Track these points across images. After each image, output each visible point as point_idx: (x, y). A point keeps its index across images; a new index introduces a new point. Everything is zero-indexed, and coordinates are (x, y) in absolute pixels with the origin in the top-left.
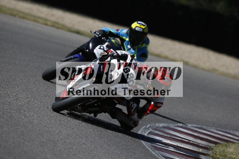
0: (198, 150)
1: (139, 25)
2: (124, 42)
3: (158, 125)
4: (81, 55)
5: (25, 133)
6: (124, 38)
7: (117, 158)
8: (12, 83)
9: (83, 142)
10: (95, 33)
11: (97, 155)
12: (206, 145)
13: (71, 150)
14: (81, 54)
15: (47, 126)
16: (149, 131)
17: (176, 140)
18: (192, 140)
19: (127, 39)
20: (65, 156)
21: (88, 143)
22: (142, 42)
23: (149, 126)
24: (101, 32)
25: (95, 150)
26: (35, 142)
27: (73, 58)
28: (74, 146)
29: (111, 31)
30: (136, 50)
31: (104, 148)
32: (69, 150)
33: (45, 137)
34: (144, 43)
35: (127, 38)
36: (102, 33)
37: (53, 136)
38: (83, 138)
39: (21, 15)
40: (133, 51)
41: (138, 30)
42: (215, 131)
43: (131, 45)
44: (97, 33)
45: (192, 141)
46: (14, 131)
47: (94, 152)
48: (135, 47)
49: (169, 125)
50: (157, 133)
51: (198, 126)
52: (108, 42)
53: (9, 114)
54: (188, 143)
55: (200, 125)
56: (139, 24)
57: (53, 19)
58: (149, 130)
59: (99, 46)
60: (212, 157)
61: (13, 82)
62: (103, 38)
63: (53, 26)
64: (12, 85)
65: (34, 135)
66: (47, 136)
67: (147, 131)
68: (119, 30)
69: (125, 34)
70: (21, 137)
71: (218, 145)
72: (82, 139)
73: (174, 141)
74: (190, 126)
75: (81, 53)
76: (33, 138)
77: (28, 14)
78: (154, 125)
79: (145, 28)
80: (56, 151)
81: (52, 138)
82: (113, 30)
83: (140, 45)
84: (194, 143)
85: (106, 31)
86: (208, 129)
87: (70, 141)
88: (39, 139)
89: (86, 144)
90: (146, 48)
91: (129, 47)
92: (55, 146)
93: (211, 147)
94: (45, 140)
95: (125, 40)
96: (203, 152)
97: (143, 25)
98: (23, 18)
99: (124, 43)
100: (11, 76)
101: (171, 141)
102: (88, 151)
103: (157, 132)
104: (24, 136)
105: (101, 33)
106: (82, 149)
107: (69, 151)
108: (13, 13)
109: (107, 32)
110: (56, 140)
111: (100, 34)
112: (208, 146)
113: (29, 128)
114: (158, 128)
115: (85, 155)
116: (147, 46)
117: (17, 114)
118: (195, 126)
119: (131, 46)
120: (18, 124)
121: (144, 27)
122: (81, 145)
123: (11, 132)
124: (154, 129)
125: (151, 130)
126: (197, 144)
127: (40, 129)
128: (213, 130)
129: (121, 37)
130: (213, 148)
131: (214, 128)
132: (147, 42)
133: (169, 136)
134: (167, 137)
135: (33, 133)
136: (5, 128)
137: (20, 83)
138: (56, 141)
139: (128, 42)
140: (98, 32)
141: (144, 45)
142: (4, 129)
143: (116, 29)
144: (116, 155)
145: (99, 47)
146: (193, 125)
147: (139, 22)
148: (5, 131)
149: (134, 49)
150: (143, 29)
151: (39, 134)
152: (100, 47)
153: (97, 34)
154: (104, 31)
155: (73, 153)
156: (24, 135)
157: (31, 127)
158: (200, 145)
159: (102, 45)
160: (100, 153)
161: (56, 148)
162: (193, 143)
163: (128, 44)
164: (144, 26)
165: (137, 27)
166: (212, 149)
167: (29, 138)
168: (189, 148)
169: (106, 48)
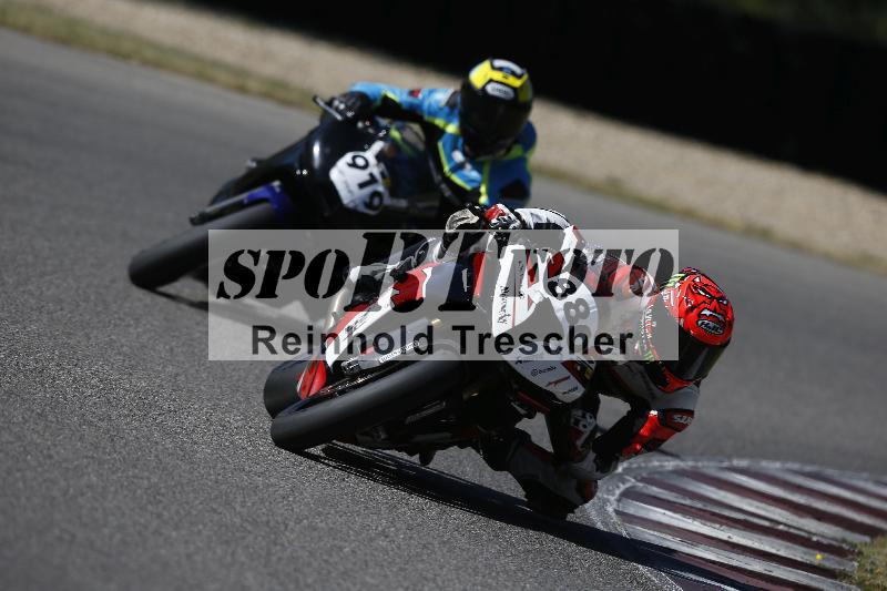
0: (806, 557)
1: (498, 76)
2: (439, 138)
3: (656, 464)
4: (278, 190)
5: (163, 495)
6: (439, 122)
7: (506, 587)
8: (114, 307)
9: (380, 529)
10: (330, 103)
11: (430, 576)
12: (836, 540)
13: (335, 558)
14: (280, 187)
15: (247, 468)
16: (623, 487)
17: (724, 521)
18: (784, 520)
19: (452, 128)
20: (310, 581)
21: (397, 530)
22: (509, 141)
23: (624, 469)
24: (352, 101)
25: (425, 557)
26: (201, 527)
27: (246, 201)
28: (346, 541)
29: (391, 95)
30: (487, 169)
31: (457, 550)
32: (325, 557)
33: (238, 509)
34: (516, 142)
35: (448, 121)
36: (359, 103)
37: (267, 504)
38: (378, 513)
39: (150, 54)
40: (474, 175)
41: (496, 93)
42: (871, 487)
43: (467, 148)
44: (336, 103)
45: (785, 525)
46: (122, 486)
47: (420, 566)
48: (482, 159)
49: (700, 464)
50: (653, 494)
51: (808, 468)
52: (381, 139)
53: (103, 424)
54: (771, 531)
55: (812, 462)
56: (501, 69)
57: (270, 69)
58: (623, 483)
59: (348, 157)
60: (860, 584)
61: (119, 302)
62: (360, 125)
63: (267, 96)
64: (116, 316)
65: (197, 502)
66: (243, 504)
67: (618, 487)
68: (419, 91)
69: (441, 109)
70: (150, 507)
71: (879, 539)
72: (375, 517)
73: (718, 526)
74: (777, 469)
75: (276, 184)
76: (194, 512)
77: (177, 52)
78: (643, 465)
79: (522, 87)
80: (280, 559)
81: (264, 510)
82: (398, 91)
83: (502, 152)
84: (792, 531)
85: (372, 97)
86: (845, 480)
87: (331, 525)
88: (216, 517)
89: (392, 534)
90: (522, 160)
91: (458, 156)
92: (275, 544)
93: (856, 546)
94: (237, 521)
95: (442, 132)
96: (828, 565)
97: (513, 73)
98: (157, 65)
99: (440, 144)
100: (113, 281)
101: (709, 524)
102: (398, 560)
103: (655, 490)
104: (160, 506)
105: (354, 103)
106: (376, 553)
107: (326, 561)
108: (121, 47)
109: (375, 99)
110: (279, 519)
111: (348, 108)
112: (844, 541)
113: (180, 476)
114: (657, 476)
115: (386, 576)
116: (527, 156)
117: (136, 424)
118: (796, 466)
119: (465, 154)
120: (138, 459)
121: (517, 83)
122: (371, 540)
123: (112, 489)
124: (643, 480)
125: (631, 482)
126: (803, 534)
127: (220, 477)
128: (861, 484)
129: (426, 118)
130: (864, 549)
131: (865, 475)
132: (528, 138)
133: (699, 505)
134: (693, 510)
135: (191, 495)
136: (89, 474)
137: (146, 306)
138: (277, 522)
139: (454, 137)
140: (341, 102)
141: (517, 151)
142: (86, 477)
143: (407, 89)
144: (502, 577)
145: (350, 161)
146: (790, 465)
147: (499, 63)
148: (90, 487)
149: (478, 167)
150: (514, 89)
151: (216, 498)
152: (354, 158)
153: (337, 109)
154: (362, 96)
155: (341, 568)
156: (161, 502)
157: (184, 471)
158: (815, 539)
159: (361, 154)
160: (441, 567)
161: (278, 548)
162: (787, 533)
163: (454, 148)
164: (519, 77)
165: (491, 81)
166: (860, 553)
167: (177, 512)
168: (773, 551)
169: (378, 165)
